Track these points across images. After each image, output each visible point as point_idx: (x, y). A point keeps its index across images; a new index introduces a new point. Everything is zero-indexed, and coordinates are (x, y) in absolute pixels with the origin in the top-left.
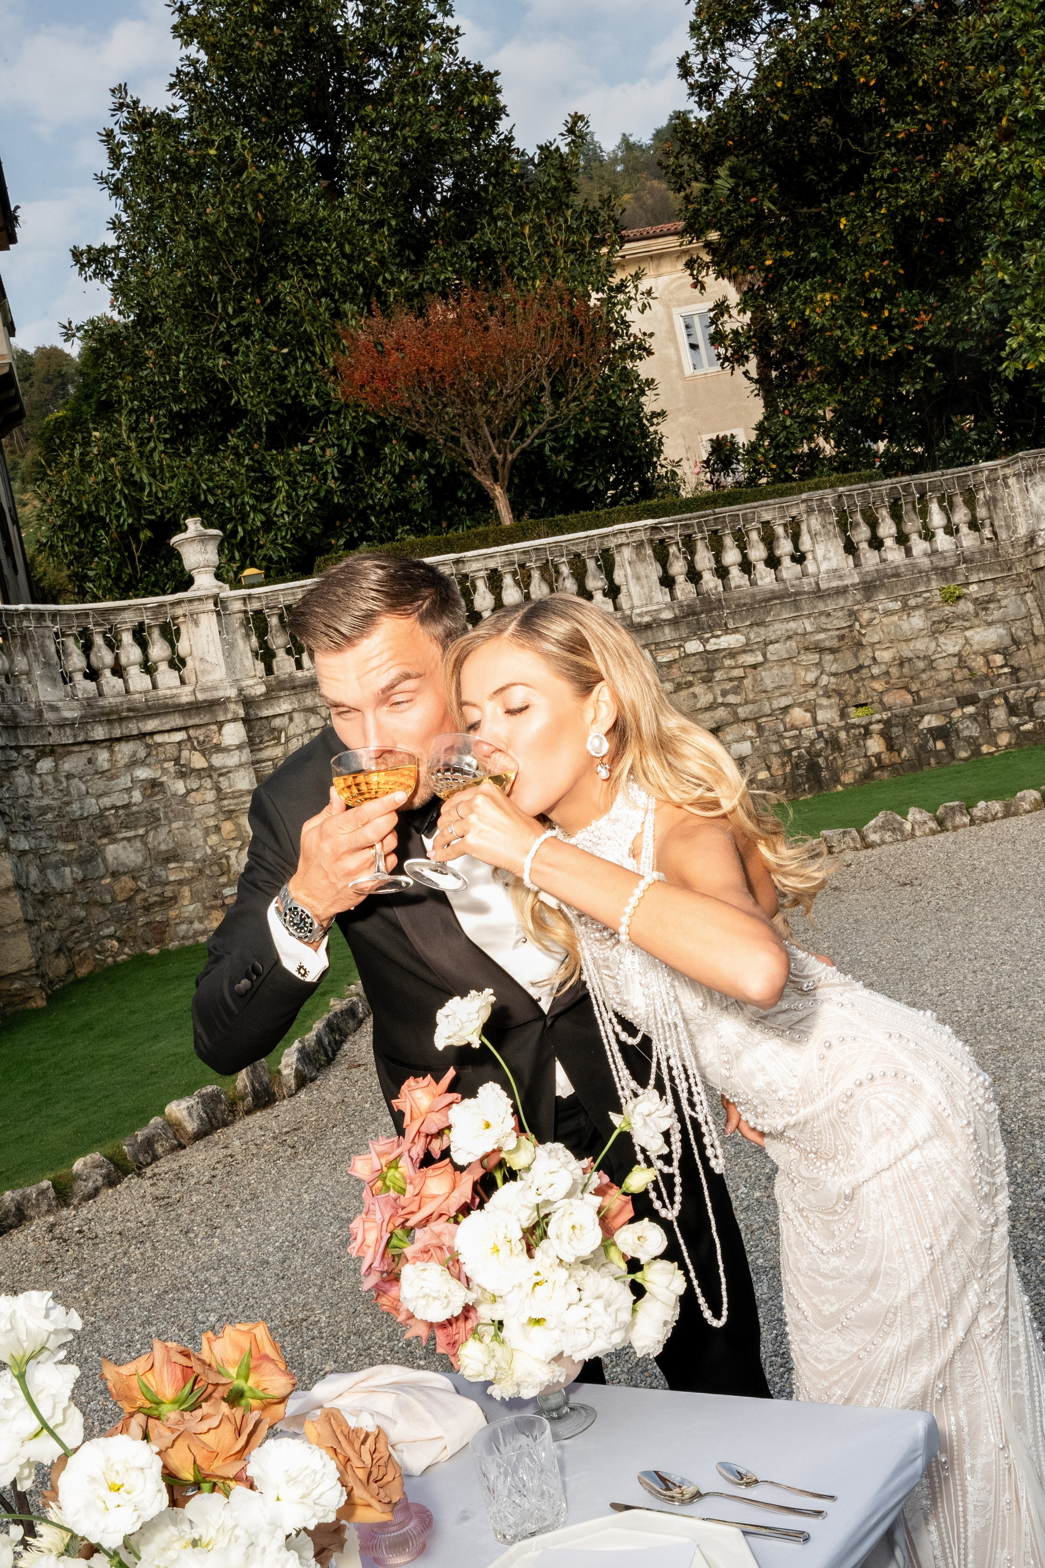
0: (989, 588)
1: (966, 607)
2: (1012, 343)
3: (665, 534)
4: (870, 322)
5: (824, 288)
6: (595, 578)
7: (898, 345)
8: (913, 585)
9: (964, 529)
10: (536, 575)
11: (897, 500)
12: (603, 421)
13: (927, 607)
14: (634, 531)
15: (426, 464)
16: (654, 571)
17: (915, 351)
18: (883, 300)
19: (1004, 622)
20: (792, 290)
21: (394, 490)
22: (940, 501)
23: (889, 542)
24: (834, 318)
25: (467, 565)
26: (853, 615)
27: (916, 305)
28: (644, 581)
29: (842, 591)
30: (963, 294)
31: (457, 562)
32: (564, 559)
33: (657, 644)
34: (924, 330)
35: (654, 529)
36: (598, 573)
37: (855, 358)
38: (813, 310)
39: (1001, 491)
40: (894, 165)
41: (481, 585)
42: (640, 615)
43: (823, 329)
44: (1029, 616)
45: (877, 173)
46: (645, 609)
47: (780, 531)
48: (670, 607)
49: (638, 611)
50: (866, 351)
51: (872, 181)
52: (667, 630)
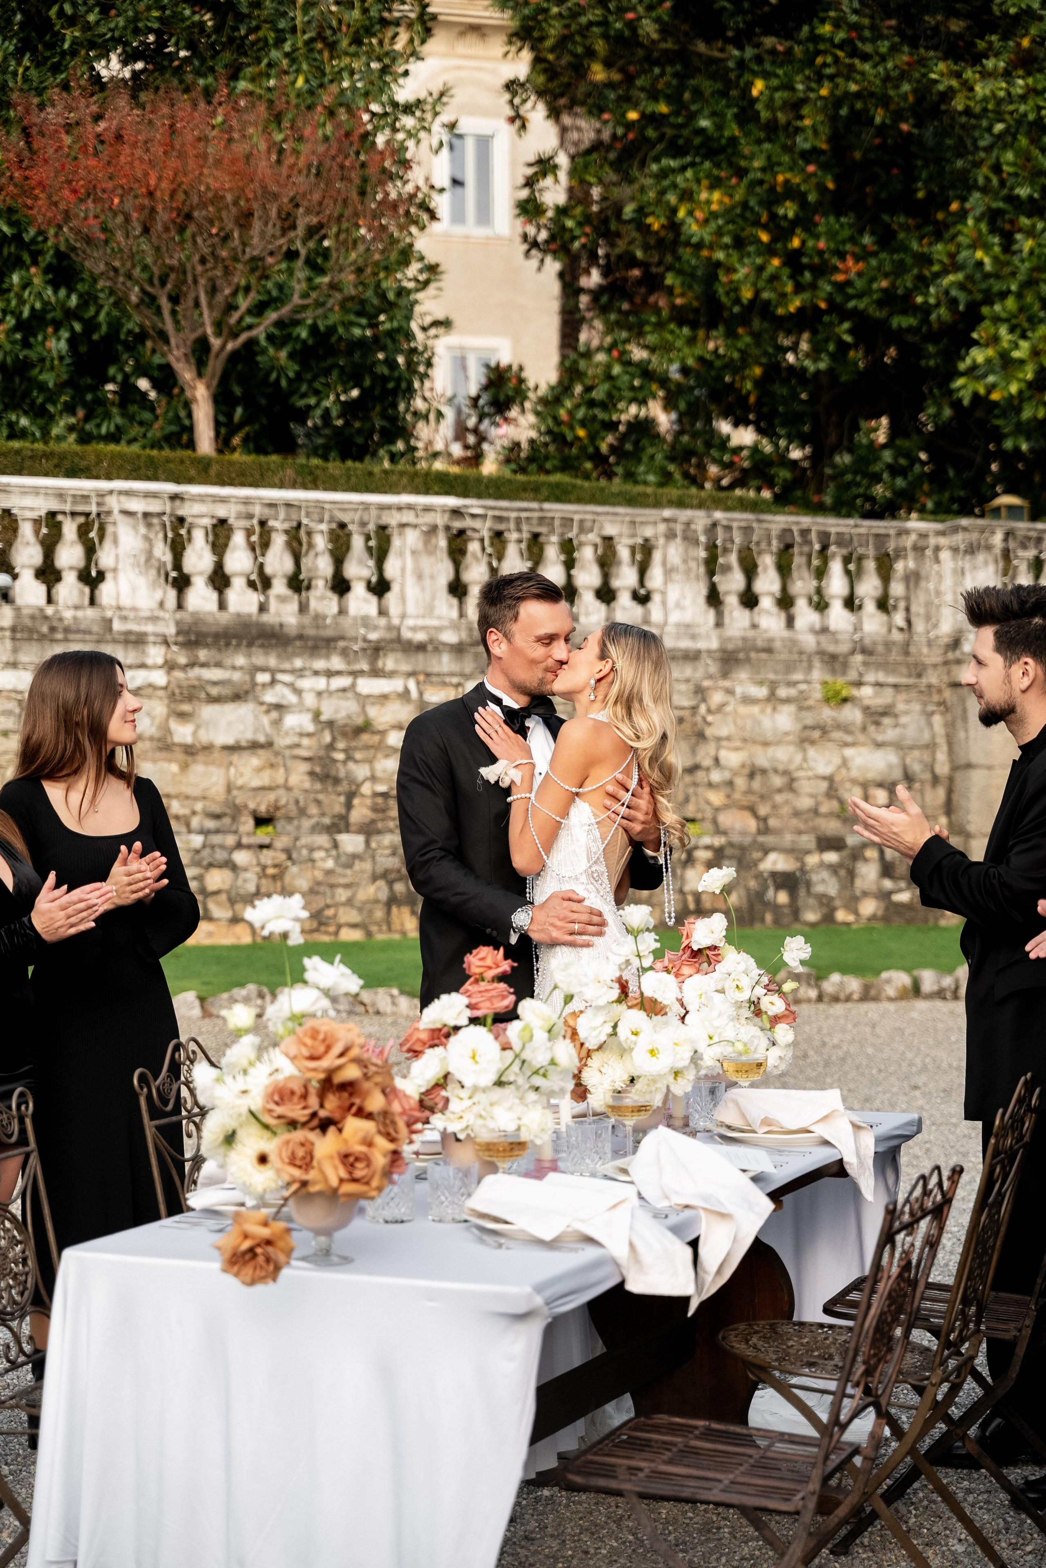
0: (887, 697)
1: (852, 714)
2: (978, 355)
3: (468, 523)
4: (770, 251)
5: (716, 183)
6: (360, 562)
7: (806, 295)
8: (789, 668)
9: (870, 607)
10: (279, 541)
11: (788, 547)
12: (359, 314)
13: (800, 702)
14: (428, 509)
15: (70, 314)
16: (444, 572)
17: (828, 312)
18: (796, 222)
19: (898, 746)
20: (664, 174)
21: (14, 343)
22: (847, 560)
23: (766, 603)
24: (719, 233)
25: (187, 504)
26: (700, 692)
27: (844, 242)
28: (427, 582)
29: (692, 657)
30: (915, 246)
31: (175, 497)
32: (324, 527)
33: (428, 675)
34: (848, 283)
35: (456, 513)
36: (365, 556)
37: (737, 301)
38: (690, 213)
39: (929, 567)
40: (855, 27)
41: (199, 536)
42: (414, 629)
43: (699, 246)
44: (931, 746)
45: (826, 29)
46: (420, 622)
47: (624, 553)
48: (455, 626)
49: (410, 622)
50: (757, 293)
51: (815, 38)
52: (446, 658)
